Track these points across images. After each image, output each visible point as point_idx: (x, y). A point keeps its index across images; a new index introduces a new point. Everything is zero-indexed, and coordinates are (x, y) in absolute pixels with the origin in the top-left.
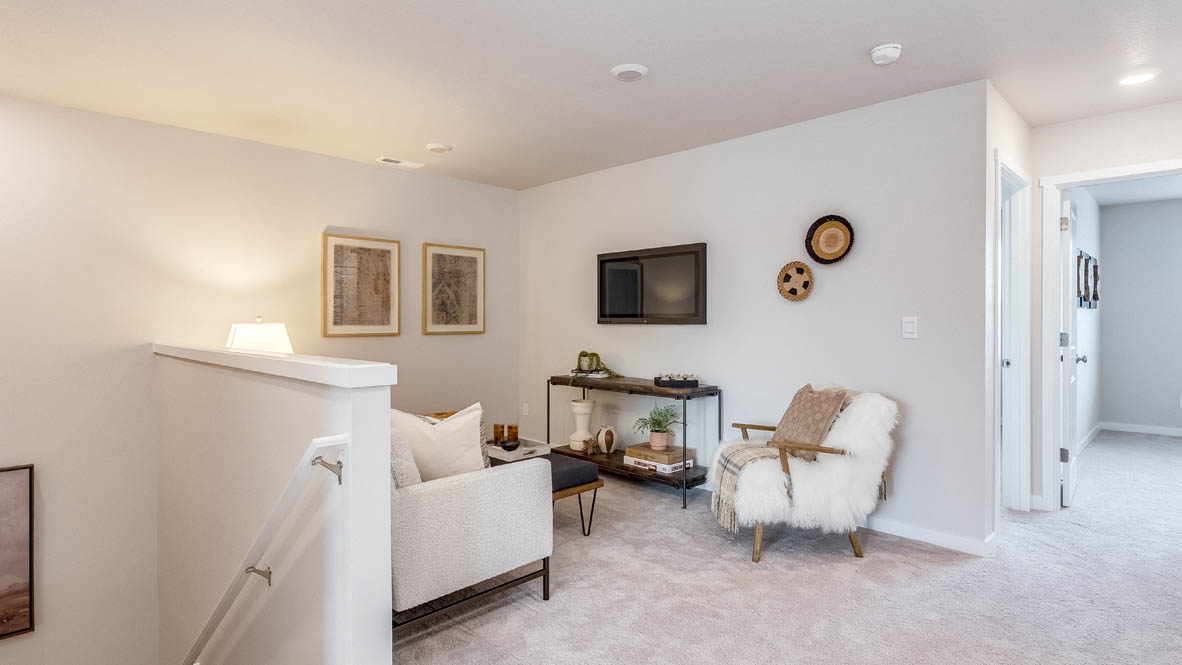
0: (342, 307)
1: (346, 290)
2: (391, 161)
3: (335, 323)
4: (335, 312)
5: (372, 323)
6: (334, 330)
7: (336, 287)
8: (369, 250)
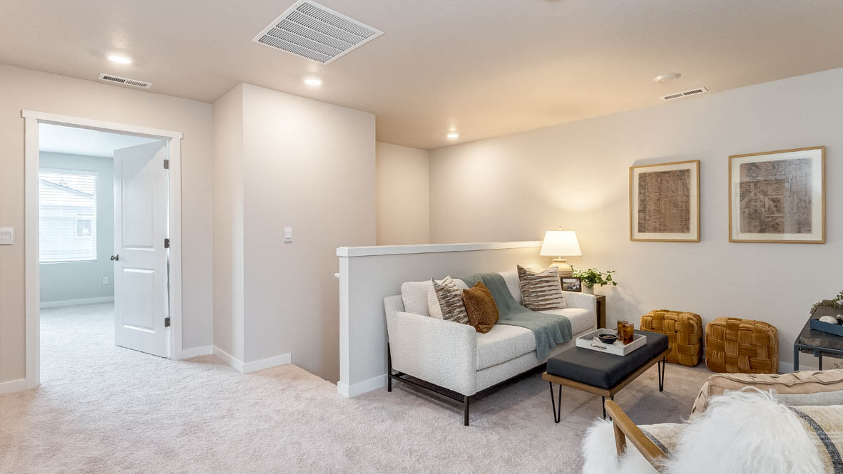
0: (645, 218)
1: (648, 206)
2: (693, 92)
3: (640, 231)
4: (639, 223)
5: (672, 231)
6: (638, 235)
7: (640, 205)
8: (668, 172)
